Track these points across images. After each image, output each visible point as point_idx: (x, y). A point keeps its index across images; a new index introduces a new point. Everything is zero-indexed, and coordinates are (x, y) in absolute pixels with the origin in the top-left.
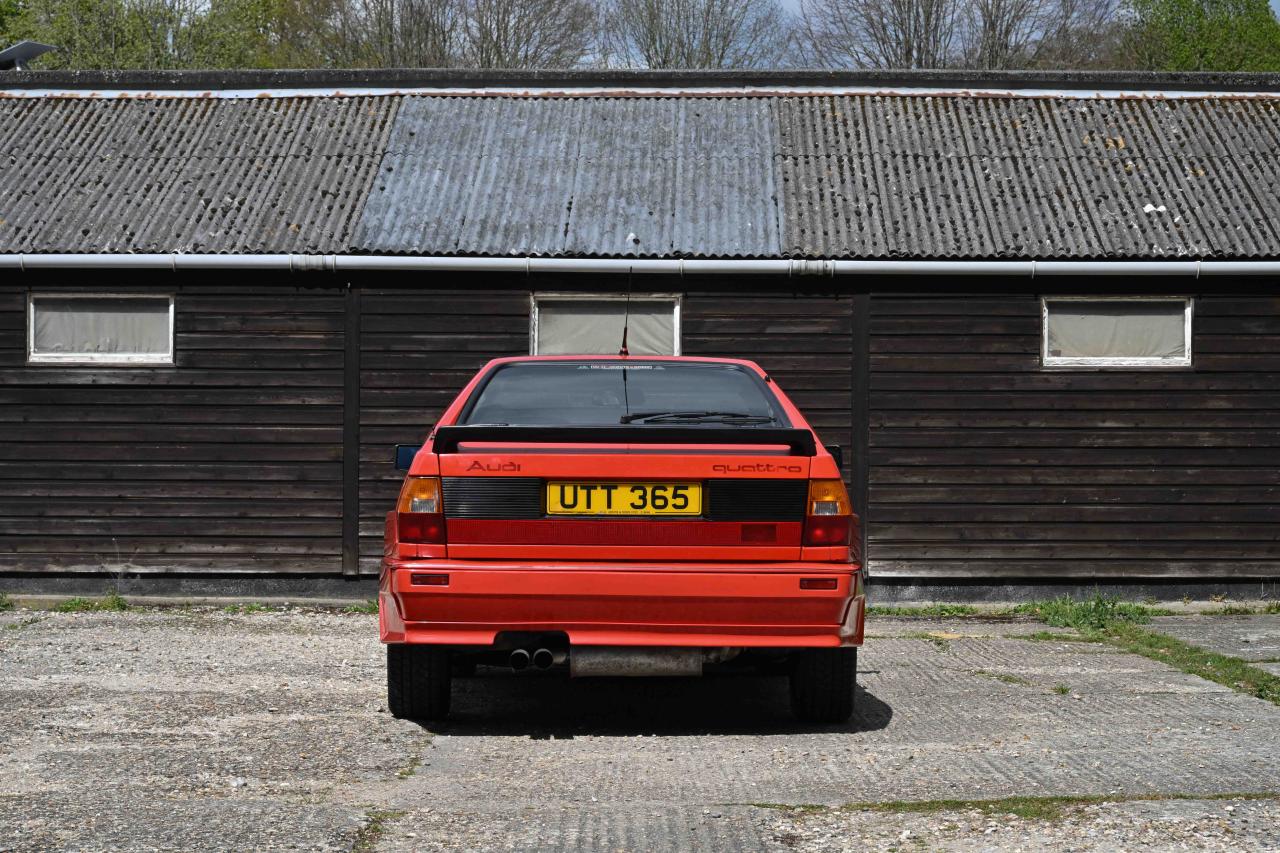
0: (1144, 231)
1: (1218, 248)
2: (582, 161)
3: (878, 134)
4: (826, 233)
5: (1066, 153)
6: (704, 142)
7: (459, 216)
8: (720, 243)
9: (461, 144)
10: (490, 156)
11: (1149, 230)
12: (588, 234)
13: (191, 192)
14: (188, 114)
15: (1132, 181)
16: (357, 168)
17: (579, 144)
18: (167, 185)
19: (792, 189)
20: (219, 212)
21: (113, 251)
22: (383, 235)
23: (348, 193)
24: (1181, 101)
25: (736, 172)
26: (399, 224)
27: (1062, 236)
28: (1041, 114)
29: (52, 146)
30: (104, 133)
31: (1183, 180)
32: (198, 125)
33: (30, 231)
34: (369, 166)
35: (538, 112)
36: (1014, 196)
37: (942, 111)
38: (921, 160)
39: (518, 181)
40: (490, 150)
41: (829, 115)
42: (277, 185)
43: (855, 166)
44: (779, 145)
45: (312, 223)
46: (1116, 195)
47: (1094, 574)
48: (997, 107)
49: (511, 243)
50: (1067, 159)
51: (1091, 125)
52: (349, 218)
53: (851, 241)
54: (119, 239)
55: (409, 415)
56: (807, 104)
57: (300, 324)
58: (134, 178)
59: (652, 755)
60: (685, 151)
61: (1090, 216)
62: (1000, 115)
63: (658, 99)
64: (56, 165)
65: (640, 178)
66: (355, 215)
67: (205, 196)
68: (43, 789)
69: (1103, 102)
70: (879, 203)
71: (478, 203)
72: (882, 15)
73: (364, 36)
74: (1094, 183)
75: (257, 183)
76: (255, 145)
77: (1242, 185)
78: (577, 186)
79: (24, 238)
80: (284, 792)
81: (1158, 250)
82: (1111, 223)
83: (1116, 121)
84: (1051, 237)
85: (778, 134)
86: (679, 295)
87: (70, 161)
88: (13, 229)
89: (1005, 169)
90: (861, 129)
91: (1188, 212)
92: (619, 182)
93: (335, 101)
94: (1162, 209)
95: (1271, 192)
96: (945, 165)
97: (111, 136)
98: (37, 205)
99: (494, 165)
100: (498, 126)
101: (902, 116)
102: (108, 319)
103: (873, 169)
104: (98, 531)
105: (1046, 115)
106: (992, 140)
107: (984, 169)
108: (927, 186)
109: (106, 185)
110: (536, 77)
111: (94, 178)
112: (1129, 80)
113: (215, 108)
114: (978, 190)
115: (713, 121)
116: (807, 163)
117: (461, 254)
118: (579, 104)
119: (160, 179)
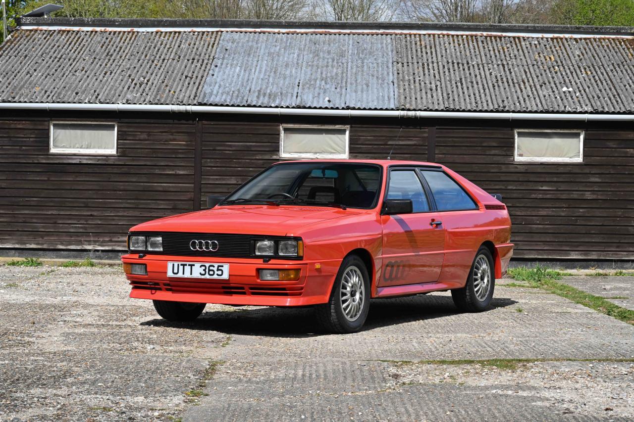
0: (562, 100)
1: (596, 108)
2: (304, 63)
3: (441, 52)
4: (416, 99)
5: (527, 63)
6: (361, 55)
7: (248, 88)
8: (368, 103)
9: (249, 55)
10: (262, 61)
11: (564, 99)
12: (307, 97)
13: (125, 75)
14: (124, 38)
15: (557, 76)
16: (201, 65)
17: (303, 56)
18: (114, 72)
19: (401, 78)
20: (138, 85)
21: (89, 102)
22: (213, 97)
23: (197, 77)
24: (581, 39)
25: (375, 69)
26: (220, 91)
28: (516, 44)
29: (61, 53)
30: (85, 47)
31: (581, 76)
32: (128, 44)
33: (51, 92)
34: (207, 64)
35: (285, 40)
36: (503, 83)
37: (471, 43)
38: (460, 65)
39: (275, 72)
40: (262, 58)
41: (418, 43)
42: (164, 73)
43: (430, 67)
44: (395, 57)
45: (181, 90)
46: (550, 83)
47: (536, 256)
48: (496, 41)
49: (271, 101)
50: (528, 65)
51: (539, 50)
52: (198, 88)
53: (428, 102)
54: (92, 96)
55: (224, 179)
56: (408, 38)
57: (174, 137)
58: (99, 68)
60: (352, 59)
61: (537, 93)
62: (497, 45)
63: (340, 35)
64: (63, 62)
65: (331, 72)
66: (200, 87)
67: (132, 77)
68: (65, 349)
69: (545, 39)
70: (441, 85)
71: (257, 83)
74: (540, 77)
75: (155, 72)
76: (154, 53)
77: (608, 79)
78: (302, 75)
79: (49, 96)
80: (171, 351)
81: (568, 109)
82: (547, 96)
83: (551, 48)
84: (519, 102)
85: (395, 52)
86: (349, 126)
87: (69, 60)
88: (44, 91)
89: (499, 69)
90: (433, 50)
91: (583, 91)
92: (322, 73)
93: (191, 34)
94: (571, 89)
95: (621, 82)
96: (471, 67)
97: (88, 48)
98: (54, 80)
99: (264, 65)
100: (266, 47)
101: (452, 44)
102: (87, 133)
103: (438, 69)
104: (81, 230)
105: (519, 45)
106: (493, 56)
107: (489, 70)
108: (463, 77)
109: (86, 72)
110: (284, 24)
111: (81, 68)
112: (557, 29)
113: (136, 36)
114: (486, 79)
115: (365, 46)
116: (408, 66)
117: (249, 106)
118: (304, 37)
119: (111, 69)
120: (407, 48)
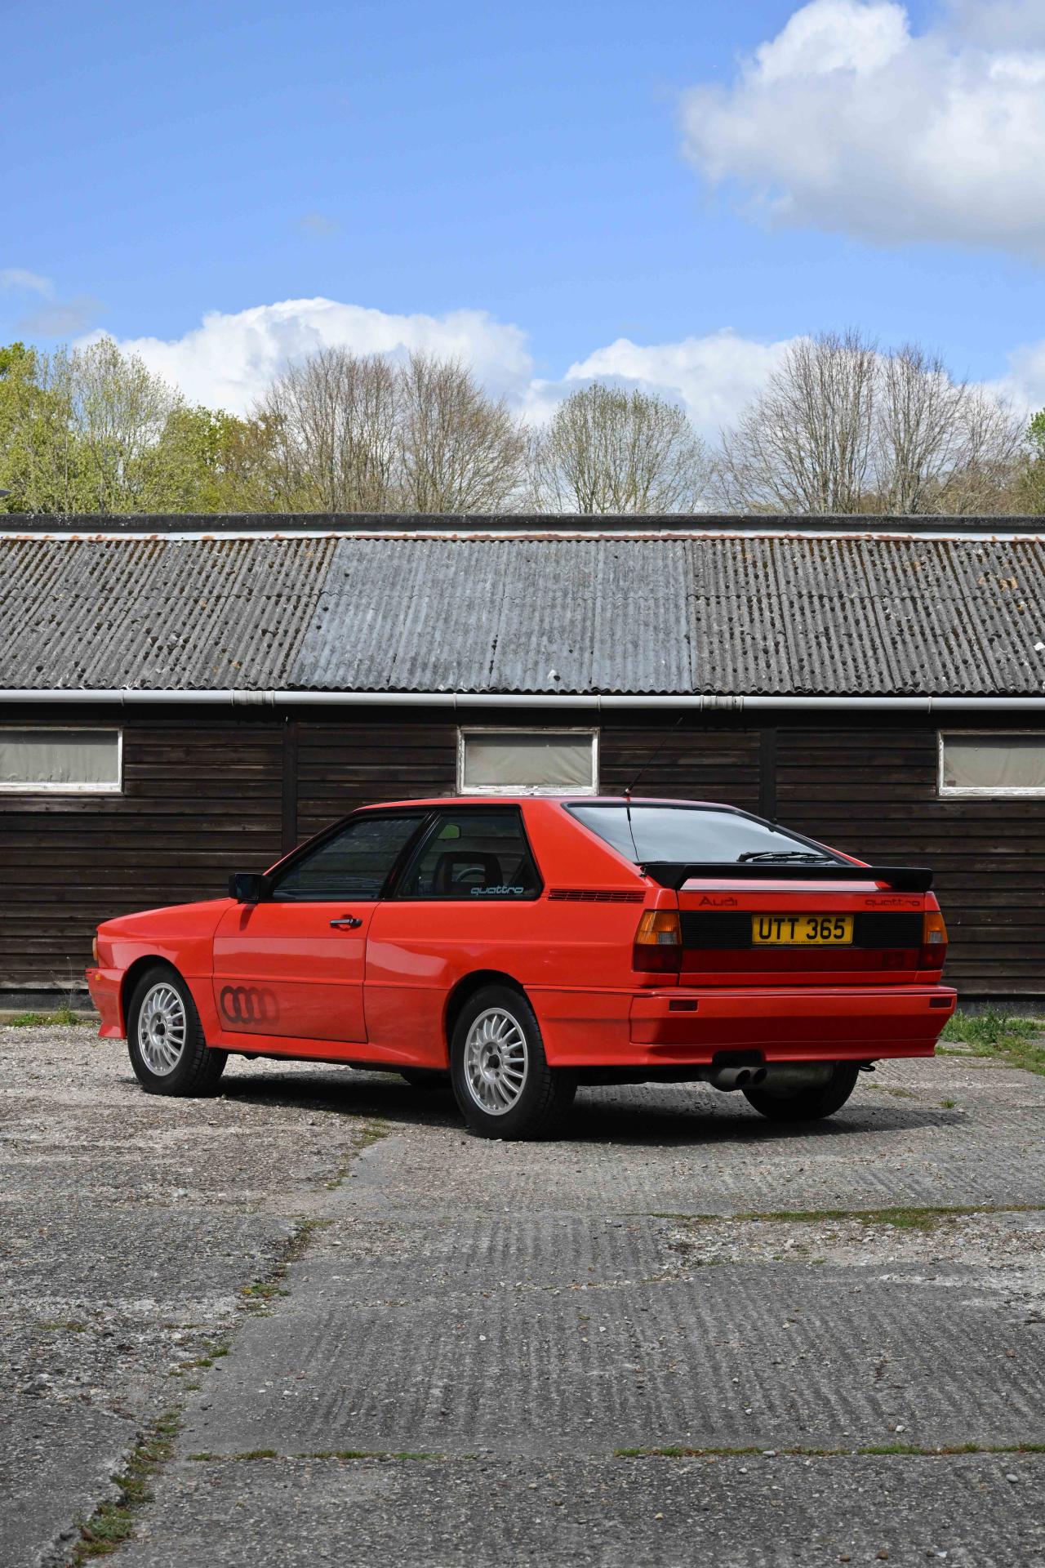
0: (1034, 669)
2: (506, 600)
3: (786, 575)
4: (735, 671)
5: (962, 593)
6: (621, 583)
7: (391, 654)
8: (636, 680)
9: (393, 584)
10: (420, 597)
11: (1039, 667)
12: (513, 670)
13: (139, 631)
14: (137, 555)
15: (1024, 620)
16: (295, 608)
17: (504, 585)
18: (116, 624)
19: (705, 629)
20: (165, 650)
21: (65, 687)
22: (319, 671)
23: (286, 632)
25: (652, 612)
26: (334, 661)
27: (957, 673)
28: (939, 556)
29: (8, 586)
30: (57, 574)
32: (146, 566)
34: (307, 605)
35: (466, 553)
36: (913, 635)
37: (846, 554)
38: (826, 600)
39: (446, 620)
40: (420, 590)
41: (740, 557)
42: (219, 624)
43: (764, 606)
44: (692, 586)
45: (253, 660)
46: (1009, 634)
47: (986, 991)
48: (898, 549)
49: (439, 679)
50: (963, 599)
51: (987, 567)
52: (287, 655)
53: (759, 678)
54: (71, 675)
56: (719, 547)
57: (241, 755)
58: (86, 616)
59: (562, 1167)
60: (604, 591)
61: (984, 655)
62: (900, 557)
63: (579, 541)
64: (12, 604)
65: (563, 617)
66: (293, 653)
67: (152, 635)
69: (998, 545)
70: (786, 641)
71: (409, 642)
72: (800, 448)
73: (306, 468)
74: (988, 622)
75: (201, 622)
76: (199, 585)
78: (502, 625)
80: (221, 1202)
82: (1003, 661)
83: (1010, 562)
84: (946, 675)
85: (691, 576)
86: (597, 729)
87: (25, 600)
89: (905, 607)
90: (770, 570)
92: (542, 621)
93: (275, 544)
96: (848, 605)
97: (64, 576)
99: (425, 605)
100: (428, 568)
101: (808, 558)
102: (61, 750)
103: (781, 609)
104: (51, 950)
105: (944, 557)
106: (893, 581)
107: (885, 609)
108: (831, 625)
109: (59, 624)
110: (464, 521)
111: (48, 617)
112: (1023, 524)
113: (162, 550)
114: (879, 629)
115: (631, 563)
116: (718, 603)
117: (393, 690)
118: (504, 547)
119: (109, 618)
120: (715, 567)
